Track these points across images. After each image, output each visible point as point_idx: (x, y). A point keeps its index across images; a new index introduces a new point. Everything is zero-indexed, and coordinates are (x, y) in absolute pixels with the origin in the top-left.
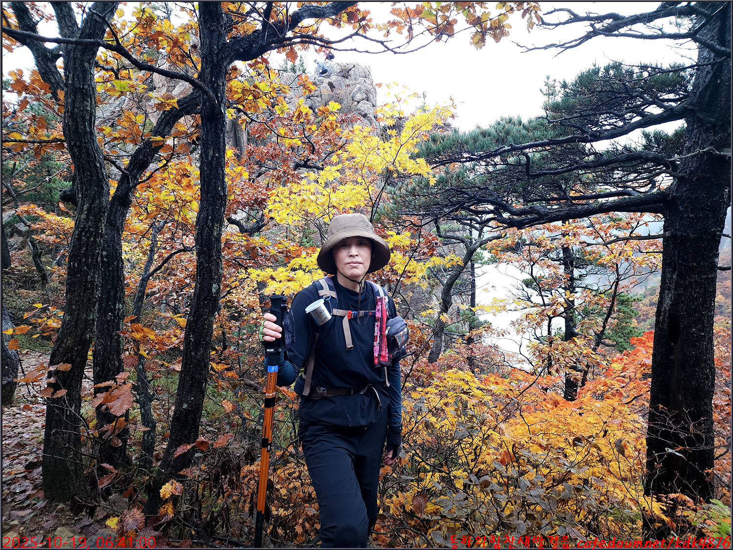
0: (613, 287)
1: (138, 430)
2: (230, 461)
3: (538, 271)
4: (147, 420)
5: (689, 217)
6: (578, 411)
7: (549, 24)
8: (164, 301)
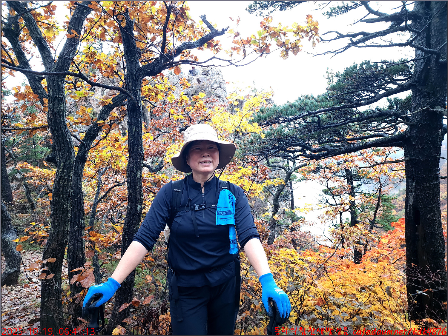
0: (378, 191)
2: (152, 312)
3: (331, 184)
5: (419, 148)
6: (363, 270)
7: (325, 41)
8: (105, 216)
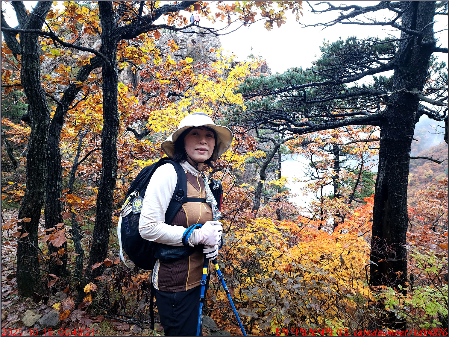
0: (359, 168)
1: (73, 256)
2: (125, 272)
3: (315, 159)
4: (78, 249)
5: (393, 128)
7: (317, 12)
8: (90, 179)
